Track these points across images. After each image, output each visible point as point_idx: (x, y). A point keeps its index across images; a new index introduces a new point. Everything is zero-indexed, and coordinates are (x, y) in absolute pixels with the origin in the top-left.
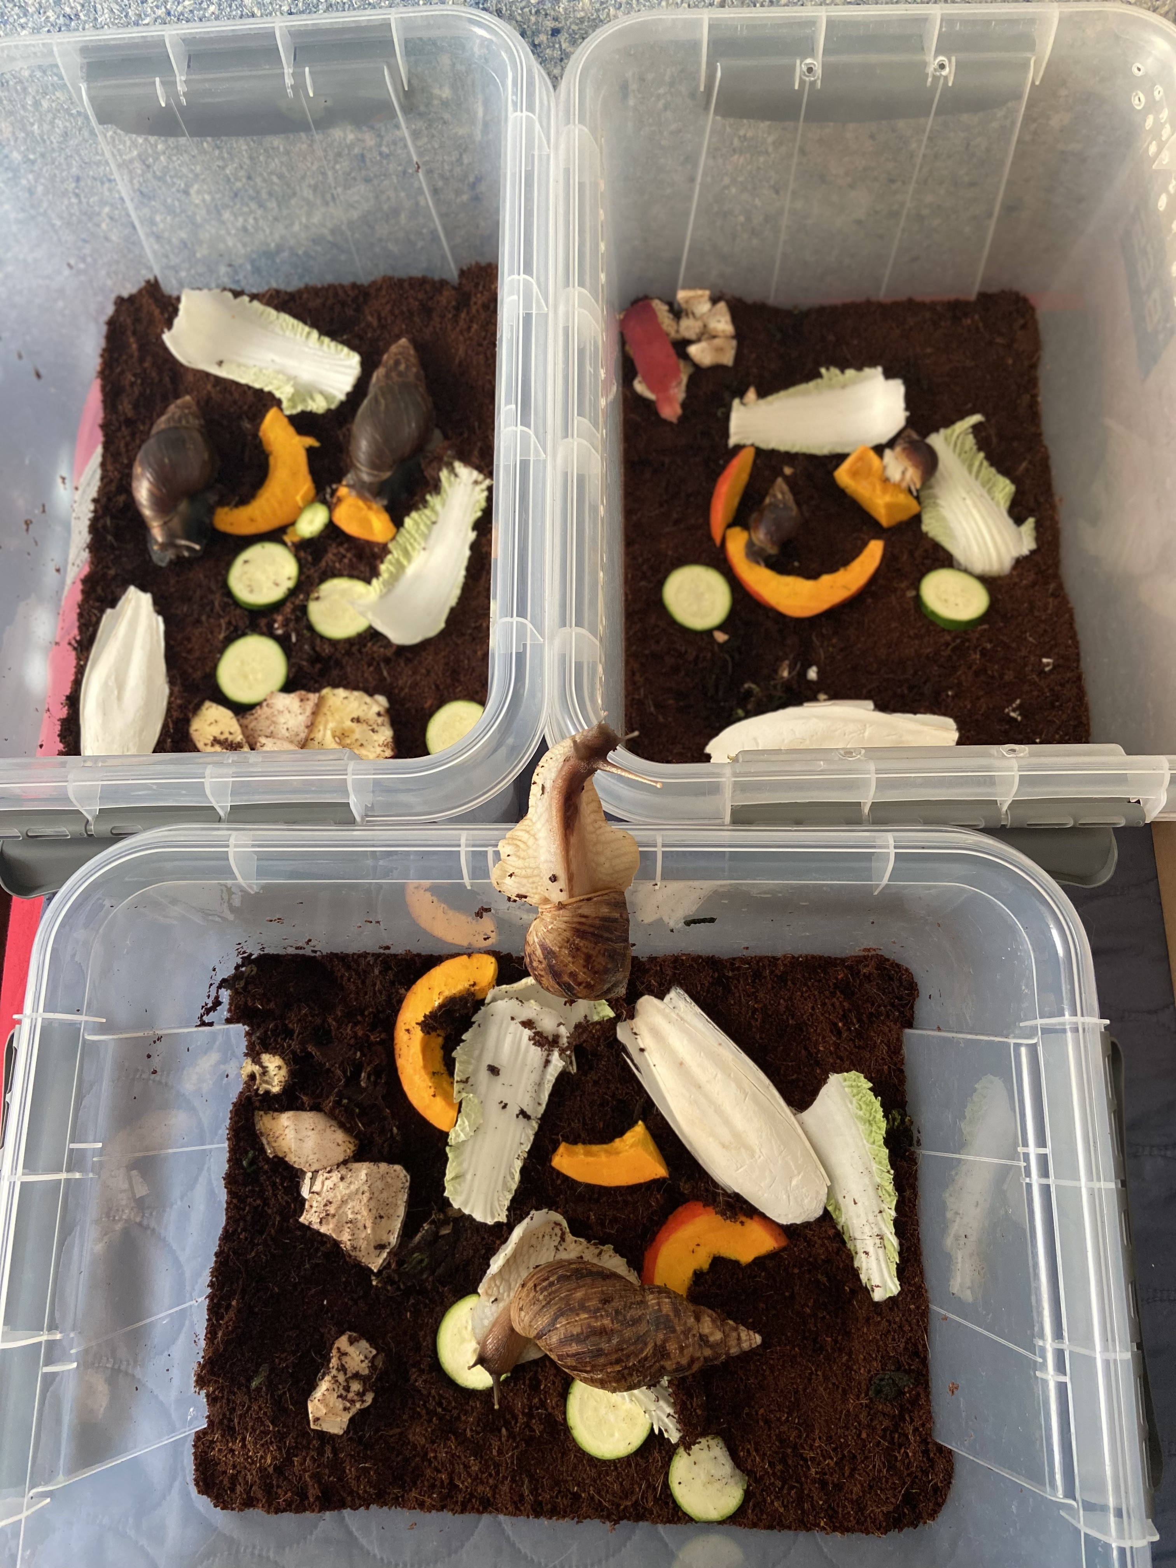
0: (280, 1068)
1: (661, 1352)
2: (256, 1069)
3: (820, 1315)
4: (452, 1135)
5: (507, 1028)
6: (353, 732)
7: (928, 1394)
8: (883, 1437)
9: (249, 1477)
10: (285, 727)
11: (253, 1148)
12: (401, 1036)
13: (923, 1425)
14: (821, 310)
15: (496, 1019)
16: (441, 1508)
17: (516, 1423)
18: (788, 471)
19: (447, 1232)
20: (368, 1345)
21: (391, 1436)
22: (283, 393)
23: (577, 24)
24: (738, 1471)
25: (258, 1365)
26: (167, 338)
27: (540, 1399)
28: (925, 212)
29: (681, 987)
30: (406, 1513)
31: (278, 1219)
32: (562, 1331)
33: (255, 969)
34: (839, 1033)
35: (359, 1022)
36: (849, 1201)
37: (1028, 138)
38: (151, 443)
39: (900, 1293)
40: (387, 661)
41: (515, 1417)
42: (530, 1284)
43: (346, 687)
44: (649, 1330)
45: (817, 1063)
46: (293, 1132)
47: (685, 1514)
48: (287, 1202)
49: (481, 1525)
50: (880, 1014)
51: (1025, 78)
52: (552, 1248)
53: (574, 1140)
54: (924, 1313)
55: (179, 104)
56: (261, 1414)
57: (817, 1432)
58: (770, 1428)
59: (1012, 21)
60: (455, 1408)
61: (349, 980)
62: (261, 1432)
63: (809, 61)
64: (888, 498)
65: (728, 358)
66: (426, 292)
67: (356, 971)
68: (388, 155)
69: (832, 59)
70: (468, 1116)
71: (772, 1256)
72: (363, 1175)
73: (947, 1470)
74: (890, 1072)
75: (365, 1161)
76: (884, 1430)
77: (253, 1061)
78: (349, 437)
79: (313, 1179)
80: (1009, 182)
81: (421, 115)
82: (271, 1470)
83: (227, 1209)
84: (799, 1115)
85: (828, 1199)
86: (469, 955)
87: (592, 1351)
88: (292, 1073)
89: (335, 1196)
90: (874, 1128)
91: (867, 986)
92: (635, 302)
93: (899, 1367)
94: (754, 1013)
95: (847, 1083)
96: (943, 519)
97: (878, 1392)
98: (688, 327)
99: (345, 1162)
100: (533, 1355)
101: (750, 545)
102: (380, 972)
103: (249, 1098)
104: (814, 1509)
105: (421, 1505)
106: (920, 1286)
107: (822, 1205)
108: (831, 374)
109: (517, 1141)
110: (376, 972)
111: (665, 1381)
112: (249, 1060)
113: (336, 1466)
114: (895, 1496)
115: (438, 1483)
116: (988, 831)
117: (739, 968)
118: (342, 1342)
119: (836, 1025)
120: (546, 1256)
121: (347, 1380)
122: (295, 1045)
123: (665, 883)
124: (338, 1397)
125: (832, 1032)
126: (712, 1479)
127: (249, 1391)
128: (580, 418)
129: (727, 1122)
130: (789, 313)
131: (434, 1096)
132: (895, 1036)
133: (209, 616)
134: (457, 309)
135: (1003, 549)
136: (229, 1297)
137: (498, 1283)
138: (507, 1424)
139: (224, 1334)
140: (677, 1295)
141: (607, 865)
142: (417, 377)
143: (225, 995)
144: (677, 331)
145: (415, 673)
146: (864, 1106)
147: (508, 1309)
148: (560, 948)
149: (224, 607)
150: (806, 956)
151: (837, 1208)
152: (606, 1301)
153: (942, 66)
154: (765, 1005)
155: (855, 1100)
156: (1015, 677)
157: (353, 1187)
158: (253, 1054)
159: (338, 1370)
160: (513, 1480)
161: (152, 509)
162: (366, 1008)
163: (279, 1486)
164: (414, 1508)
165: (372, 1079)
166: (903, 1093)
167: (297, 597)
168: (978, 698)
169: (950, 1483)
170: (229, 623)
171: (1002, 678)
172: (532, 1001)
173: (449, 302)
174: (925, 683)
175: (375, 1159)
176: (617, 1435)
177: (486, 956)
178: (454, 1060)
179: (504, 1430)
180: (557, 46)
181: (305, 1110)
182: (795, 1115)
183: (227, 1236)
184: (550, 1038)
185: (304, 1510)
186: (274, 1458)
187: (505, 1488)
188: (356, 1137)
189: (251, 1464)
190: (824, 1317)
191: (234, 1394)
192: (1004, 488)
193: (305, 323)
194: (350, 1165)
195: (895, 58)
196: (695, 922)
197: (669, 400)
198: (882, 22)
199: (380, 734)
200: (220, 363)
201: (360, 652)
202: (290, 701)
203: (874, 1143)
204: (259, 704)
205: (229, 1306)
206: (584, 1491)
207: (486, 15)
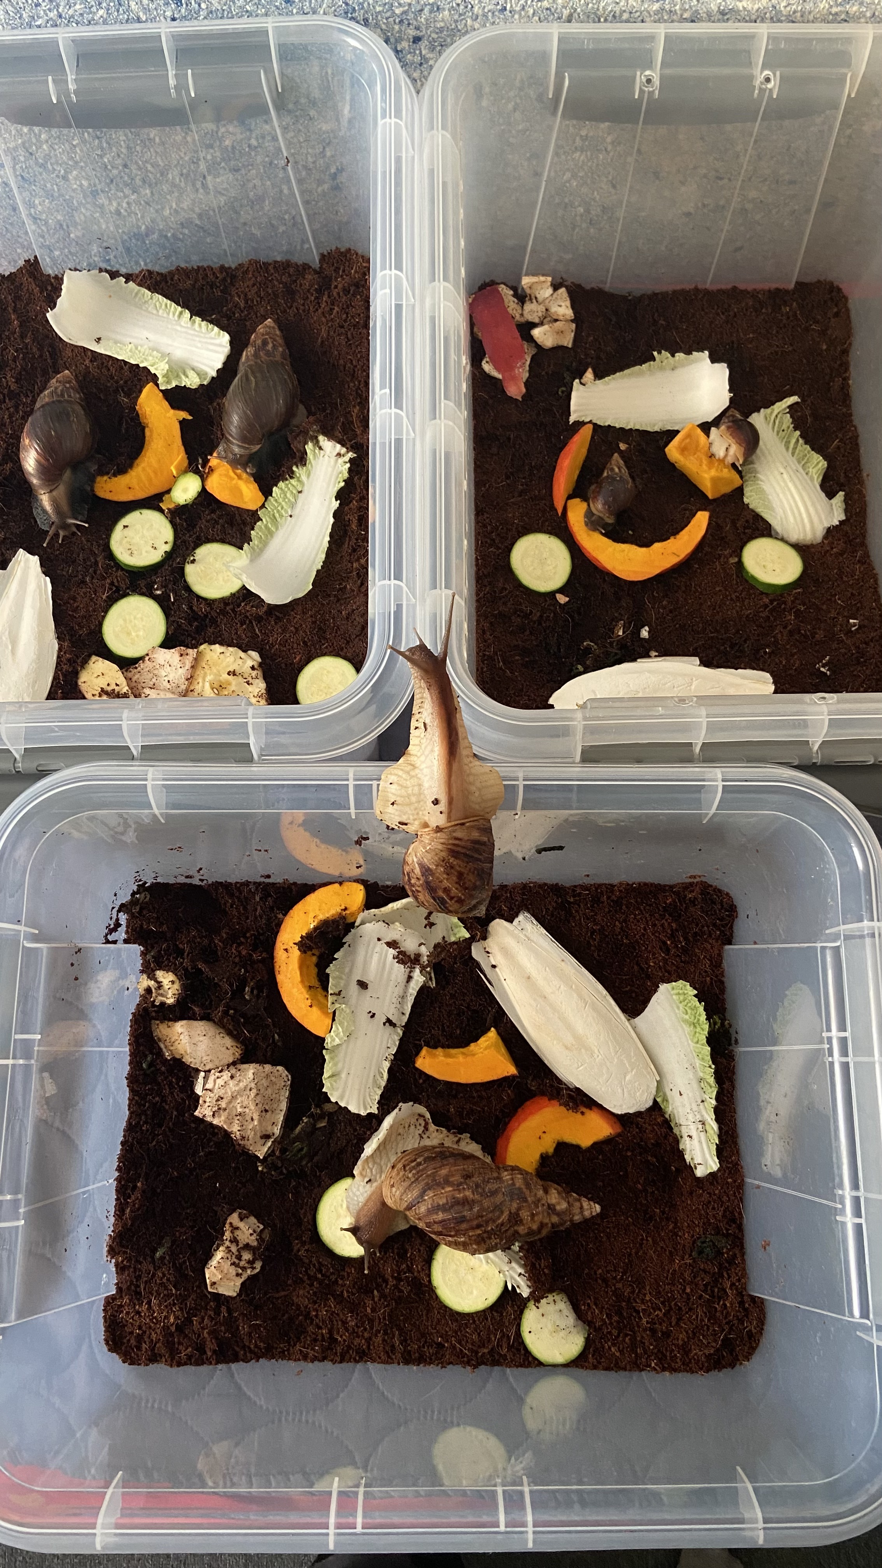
0: (173, 982)
1: (515, 1218)
2: (152, 983)
3: (650, 1190)
4: (328, 1040)
5: (374, 947)
6: (230, 684)
7: (743, 1254)
8: (705, 1291)
9: (154, 1336)
10: (166, 679)
11: (152, 1053)
12: (280, 955)
13: (739, 1280)
14: (654, 297)
15: (365, 939)
16: (323, 1359)
17: (386, 1286)
18: (623, 446)
19: (323, 1125)
20: (255, 1221)
21: (278, 1298)
22: (159, 369)
23: (437, 33)
24: (580, 1322)
25: (161, 1238)
26: (49, 315)
27: (407, 1265)
28: (749, 206)
29: (529, 912)
30: (292, 1364)
31: (175, 1113)
32: (430, 1202)
33: (148, 896)
34: (667, 951)
35: (242, 943)
36: (675, 1093)
37: (843, 141)
38: (37, 415)
39: (719, 1170)
40: (259, 619)
41: (386, 1281)
42: (400, 1165)
43: (221, 644)
44: (505, 1200)
45: (648, 977)
46: (187, 1037)
47: (535, 1359)
48: (182, 1099)
49: (357, 1371)
50: (703, 933)
51: (843, 91)
52: (417, 1136)
53: (434, 1045)
54: (740, 1187)
55: (69, 102)
56: (164, 1280)
57: (648, 1288)
58: (607, 1286)
59: (831, 40)
60: (332, 1274)
61: (232, 906)
62: (165, 1295)
63: (647, 73)
64: (713, 473)
65: (568, 341)
66: (290, 276)
67: (238, 898)
68: (256, 147)
69: (668, 71)
70: (341, 1024)
71: (608, 1141)
72: (250, 1075)
73: (760, 1318)
74: (711, 983)
75: (252, 1063)
76: (706, 1286)
77: (148, 977)
78: (221, 411)
79: (206, 1078)
80: (826, 180)
81: (289, 112)
82: (173, 1329)
83: (129, 1106)
84: (632, 1021)
85: (657, 1092)
86: (341, 883)
87: (456, 1218)
88: (184, 987)
89: (226, 1093)
90: (698, 1030)
91: (692, 909)
92: (483, 287)
93: (718, 1232)
94: (592, 934)
95: (675, 991)
96: (762, 491)
97: (700, 1253)
98: (532, 311)
99: (234, 1063)
100: (403, 1226)
101: (589, 514)
102: (261, 899)
103: (145, 1010)
104: (646, 1353)
105: (305, 1358)
106: (737, 1164)
107: (652, 1097)
108: (663, 357)
109: (384, 1046)
110: (257, 899)
111: (516, 1247)
112: (145, 976)
113: (231, 1323)
114: (715, 1341)
115: (320, 1337)
116: (800, 768)
117: (580, 894)
118: (234, 1218)
119: (665, 943)
120: (412, 1143)
121: (238, 1250)
122: (186, 963)
123: (526, 812)
124: (232, 1264)
125: (661, 949)
126: (557, 1329)
127: (153, 1261)
128: (446, 402)
129: (569, 1027)
130: (624, 298)
131: (311, 1006)
132: (716, 952)
133: (93, 578)
134: (319, 291)
135: (816, 520)
136: (134, 1181)
137: (371, 1165)
138: (378, 1287)
139: (131, 1211)
140: (527, 1173)
141: (477, 794)
142: (283, 355)
143: (123, 918)
144: (522, 315)
145: (284, 630)
146: (689, 1011)
147: (380, 1188)
148: (437, 866)
149: (107, 568)
150: (639, 884)
151: (665, 1099)
152: (468, 1176)
153: (768, 80)
154: (602, 927)
155: (681, 1006)
156: (825, 637)
157: (242, 1085)
158: (148, 970)
159: (231, 1241)
160: (386, 1333)
161: (40, 478)
162: (248, 930)
163: (180, 1343)
164: (299, 1360)
165: (255, 992)
166: (723, 1001)
167: (175, 560)
168: (793, 655)
169: (762, 1329)
170: (112, 584)
171: (813, 637)
172: (397, 924)
173: (311, 286)
174: (745, 641)
175: (262, 1061)
176: (475, 1292)
177: (355, 884)
178: (328, 975)
179: (375, 1292)
180: (418, 52)
181: (196, 1020)
182: (629, 1020)
183: (130, 1128)
184: (412, 957)
185: (203, 1364)
186: (176, 1318)
187: (379, 1339)
188: (242, 1043)
189: (156, 1324)
190: (653, 1192)
191: (141, 1263)
192: (818, 463)
193: (178, 304)
194: (239, 1066)
195: (727, 71)
196: (545, 850)
197: (514, 378)
198: (714, 38)
199: (254, 686)
200: (98, 340)
201: (233, 610)
202: (171, 656)
203: (697, 1042)
204: (142, 658)
205: (135, 1187)
206: (447, 1341)
207: (353, 24)
